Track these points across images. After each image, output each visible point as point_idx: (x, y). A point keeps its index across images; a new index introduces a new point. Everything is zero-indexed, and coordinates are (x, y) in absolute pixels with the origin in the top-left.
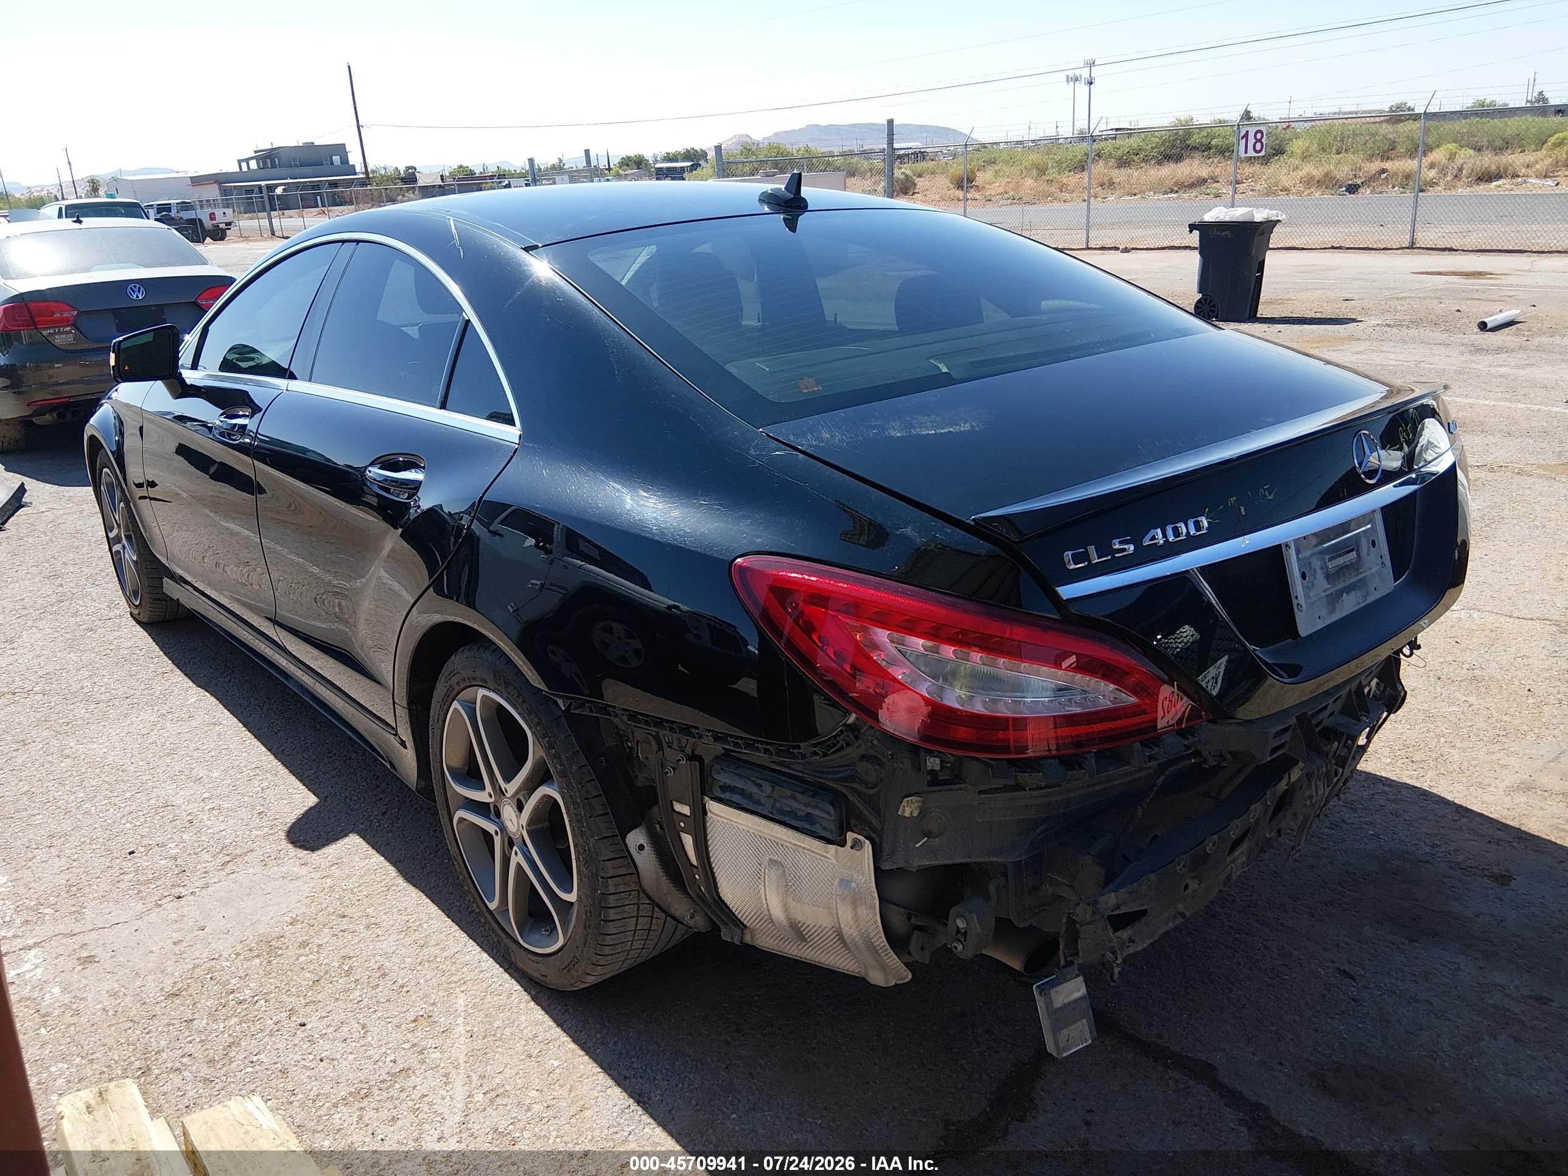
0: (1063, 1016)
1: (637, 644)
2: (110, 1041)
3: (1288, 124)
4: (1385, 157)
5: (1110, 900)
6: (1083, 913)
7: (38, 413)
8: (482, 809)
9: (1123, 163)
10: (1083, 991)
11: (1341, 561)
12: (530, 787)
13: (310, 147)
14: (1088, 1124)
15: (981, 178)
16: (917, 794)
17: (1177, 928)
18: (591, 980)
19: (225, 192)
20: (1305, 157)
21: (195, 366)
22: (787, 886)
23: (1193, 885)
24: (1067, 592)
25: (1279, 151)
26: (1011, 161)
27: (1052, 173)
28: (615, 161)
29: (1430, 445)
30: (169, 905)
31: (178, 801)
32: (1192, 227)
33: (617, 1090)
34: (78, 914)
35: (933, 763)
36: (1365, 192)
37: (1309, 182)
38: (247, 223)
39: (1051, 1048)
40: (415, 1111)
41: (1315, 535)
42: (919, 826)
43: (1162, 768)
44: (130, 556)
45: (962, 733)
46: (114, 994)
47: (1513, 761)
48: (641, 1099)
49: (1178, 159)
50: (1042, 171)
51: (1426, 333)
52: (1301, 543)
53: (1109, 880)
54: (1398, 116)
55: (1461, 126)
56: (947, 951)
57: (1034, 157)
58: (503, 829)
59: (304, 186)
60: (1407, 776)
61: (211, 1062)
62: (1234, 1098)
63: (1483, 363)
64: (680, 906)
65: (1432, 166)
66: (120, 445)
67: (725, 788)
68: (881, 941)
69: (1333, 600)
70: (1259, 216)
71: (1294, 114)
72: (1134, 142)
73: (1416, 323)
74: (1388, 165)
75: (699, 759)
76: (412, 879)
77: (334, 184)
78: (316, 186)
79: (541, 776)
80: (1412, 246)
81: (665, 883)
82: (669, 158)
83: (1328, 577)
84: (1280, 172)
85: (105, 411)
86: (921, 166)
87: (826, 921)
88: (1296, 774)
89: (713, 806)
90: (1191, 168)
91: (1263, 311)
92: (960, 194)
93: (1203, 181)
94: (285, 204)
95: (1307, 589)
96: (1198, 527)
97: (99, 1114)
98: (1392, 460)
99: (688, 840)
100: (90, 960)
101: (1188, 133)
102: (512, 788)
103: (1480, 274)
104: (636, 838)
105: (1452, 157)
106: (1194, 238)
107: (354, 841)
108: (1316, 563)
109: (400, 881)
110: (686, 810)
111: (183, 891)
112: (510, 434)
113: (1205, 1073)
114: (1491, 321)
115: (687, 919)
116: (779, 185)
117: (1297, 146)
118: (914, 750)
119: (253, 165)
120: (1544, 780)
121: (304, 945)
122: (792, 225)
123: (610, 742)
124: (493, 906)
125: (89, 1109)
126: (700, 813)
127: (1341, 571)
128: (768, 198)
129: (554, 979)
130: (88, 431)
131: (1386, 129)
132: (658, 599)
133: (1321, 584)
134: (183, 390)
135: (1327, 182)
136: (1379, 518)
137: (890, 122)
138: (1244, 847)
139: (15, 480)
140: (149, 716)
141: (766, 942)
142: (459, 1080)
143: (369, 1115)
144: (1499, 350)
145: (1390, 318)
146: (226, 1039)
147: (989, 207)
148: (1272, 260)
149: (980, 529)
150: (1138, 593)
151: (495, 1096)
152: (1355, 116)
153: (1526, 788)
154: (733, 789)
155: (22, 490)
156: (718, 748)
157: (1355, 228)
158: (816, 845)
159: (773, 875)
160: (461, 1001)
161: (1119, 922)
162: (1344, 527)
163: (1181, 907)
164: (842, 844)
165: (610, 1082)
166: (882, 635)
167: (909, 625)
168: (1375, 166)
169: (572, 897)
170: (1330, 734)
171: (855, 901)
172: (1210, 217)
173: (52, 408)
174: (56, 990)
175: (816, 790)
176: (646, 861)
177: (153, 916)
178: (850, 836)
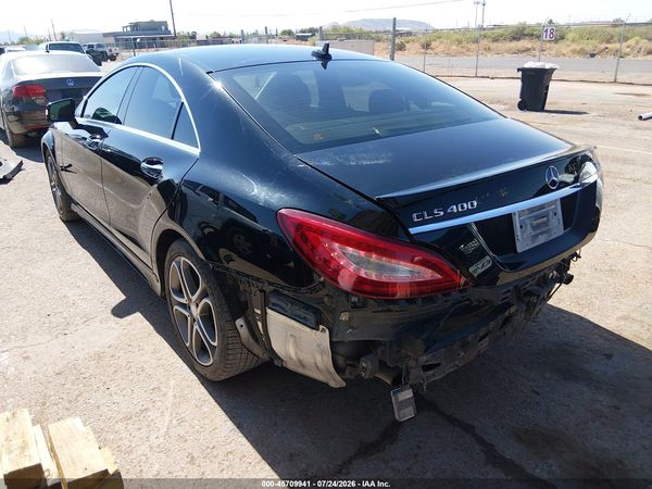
0: (403, 404)
1: (249, 245)
2: (32, 391)
3: (569, 26)
4: (608, 42)
5: (424, 359)
6: (412, 363)
7: (29, 132)
8: (184, 306)
9: (495, 40)
10: (412, 395)
11: (539, 221)
12: (201, 298)
13: (152, 22)
14: (418, 447)
15: (434, 44)
16: (348, 311)
17: (455, 371)
18: (223, 378)
19: (117, 40)
20: (573, 41)
21: (82, 116)
22: (296, 345)
23: (462, 354)
24: (413, 231)
25: (562, 38)
26: (448, 37)
27: (465, 43)
28: (279, 32)
29: (587, 173)
30: (61, 337)
31: (69, 295)
32: (519, 70)
33: (230, 422)
34: (25, 339)
35: (354, 299)
36: (598, 57)
37: (574, 52)
38: (124, 53)
39: (397, 418)
40: (148, 426)
41: (528, 209)
42: (349, 324)
43: (453, 305)
44: (59, 193)
45: (367, 288)
46: (35, 372)
47: (622, 307)
48: (239, 426)
49: (519, 39)
50: (460, 42)
51: (615, 120)
52: (521, 213)
53: (426, 351)
54: (616, 24)
55: (644, 29)
56: (359, 375)
57: (458, 36)
58: (191, 314)
59: (149, 39)
60: (575, 310)
61: (70, 402)
62: (481, 441)
63: (638, 134)
64: (258, 350)
65: (628, 47)
66: (54, 147)
67: (274, 304)
68: (333, 370)
69: (534, 237)
70: (548, 66)
71: (571, 22)
72: (500, 31)
73: (612, 115)
74: (609, 46)
75: (264, 292)
76: (158, 332)
77: (162, 38)
78: (154, 39)
79: (204, 295)
80: (615, 82)
81: (252, 341)
82: (303, 31)
83: (534, 228)
84: (562, 47)
85: (49, 132)
86: (408, 38)
87: (312, 361)
88: (513, 310)
89: (269, 311)
90: (524, 43)
91: (547, 108)
92: (423, 51)
93: (528, 50)
94: (141, 46)
95: (523, 233)
96: (472, 205)
97: (11, 422)
98: (569, 178)
99: (260, 324)
100: (27, 358)
101: (524, 29)
102: (194, 298)
103: (643, 95)
104: (240, 322)
105: (637, 43)
106: (520, 74)
107: (138, 316)
108: (528, 222)
109: (155, 332)
110: (259, 312)
111: (67, 332)
112: (196, 151)
113: (469, 429)
114: (644, 116)
115: (261, 356)
116: (319, 48)
117: (570, 36)
118: (347, 293)
119: (129, 29)
120: (634, 315)
121: (113, 356)
122: (325, 66)
123: (231, 282)
124: (188, 345)
125: (8, 420)
126: (265, 314)
127: (539, 226)
128: (316, 54)
129: (209, 376)
130: (43, 141)
131: (611, 30)
132: (260, 226)
133: (529, 231)
134: (77, 126)
135: (582, 52)
136: (559, 203)
137: (395, 19)
138: (487, 339)
139: (20, 159)
140: (62, 259)
141: (291, 366)
142: (167, 414)
143: (130, 426)
144: (646, 129)
145: (601, 113)
146: (77, 393)
147: (437, 58)
148: (552, 84)
149: (379, 202)
150: (444, 231)
151: (181, 421)
152: (598, 23)
153: (625, 318)
154: (277, 305)
155: (21, 163)
156: (272, 288)
157: (591, 73)
158: (308, 329)
159: (292, 340)
160: (172, 382)
161: (426, 368)
162: (542, 207)
163: (457, 362)
164: (318, 330)
165: (228, 419)
166: (336, 245)
167: (347, 241)
168: (604, 46)
169: (215, 344)
170: (530, 293)
171: (322, 353)
172: (527, 66)
173: (36, 130)
174: (13, 369)
175: (307, 307)
176: (244, 331)
177: (54, 342)
178: (321, 327)
